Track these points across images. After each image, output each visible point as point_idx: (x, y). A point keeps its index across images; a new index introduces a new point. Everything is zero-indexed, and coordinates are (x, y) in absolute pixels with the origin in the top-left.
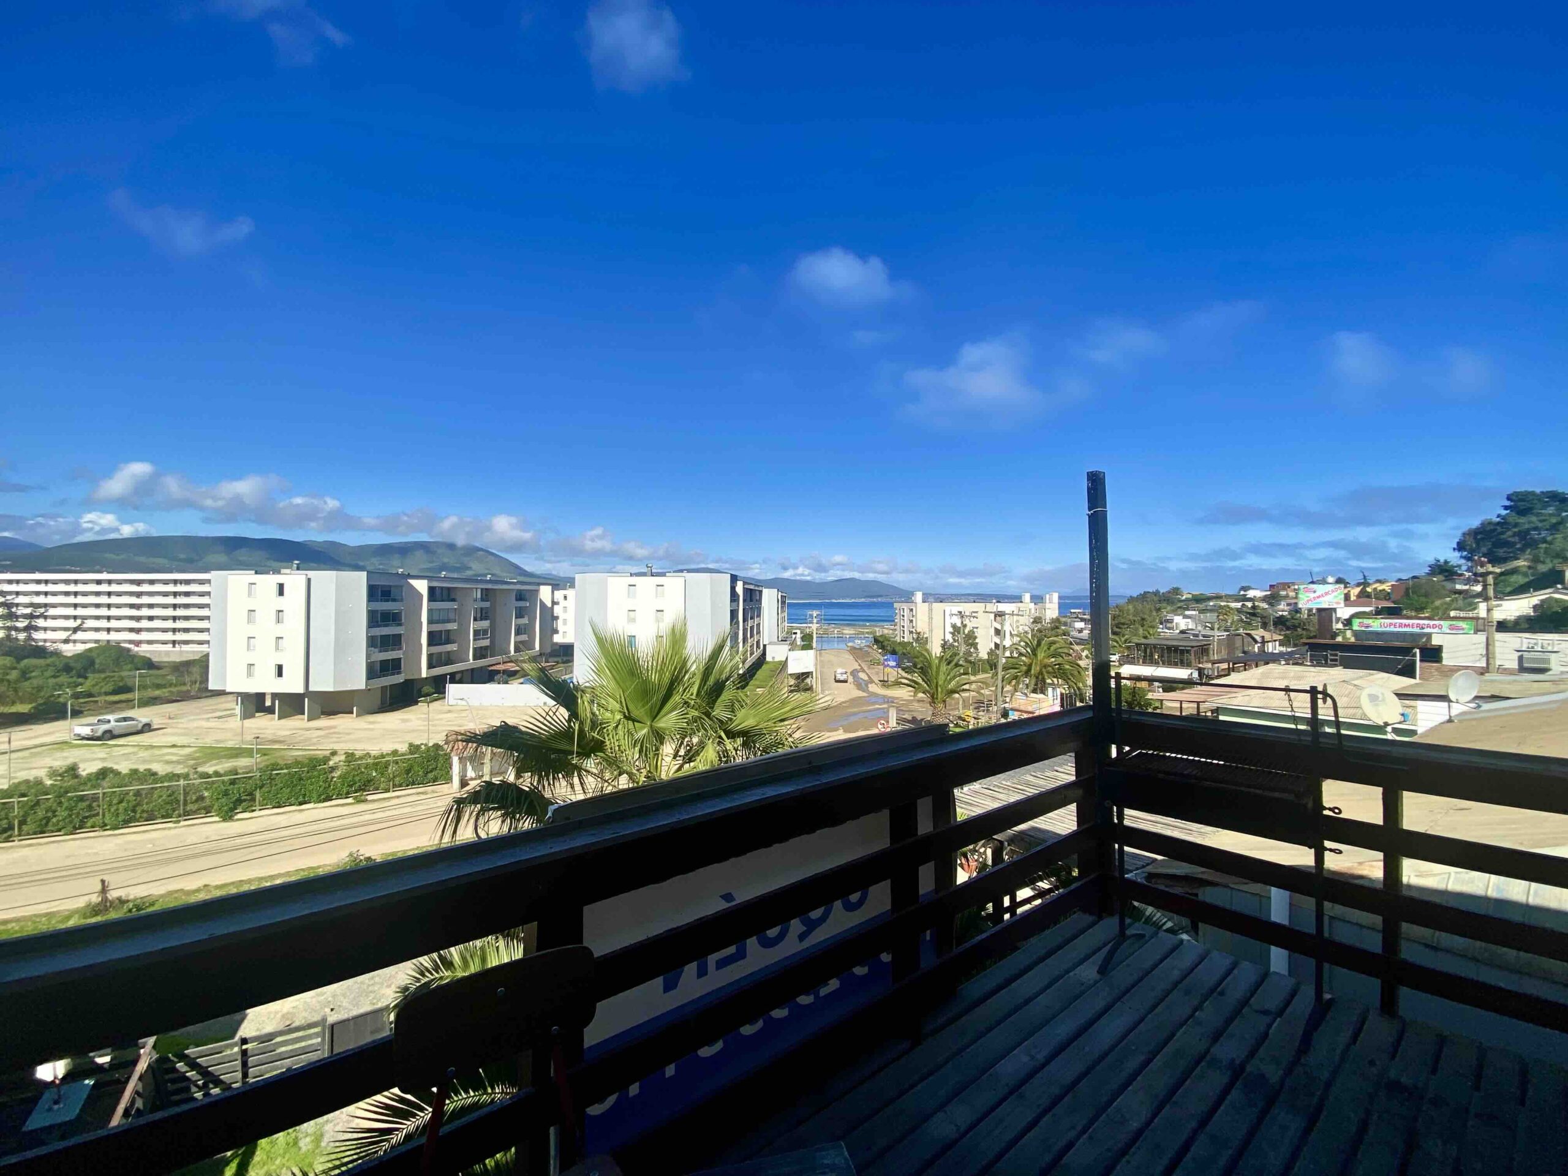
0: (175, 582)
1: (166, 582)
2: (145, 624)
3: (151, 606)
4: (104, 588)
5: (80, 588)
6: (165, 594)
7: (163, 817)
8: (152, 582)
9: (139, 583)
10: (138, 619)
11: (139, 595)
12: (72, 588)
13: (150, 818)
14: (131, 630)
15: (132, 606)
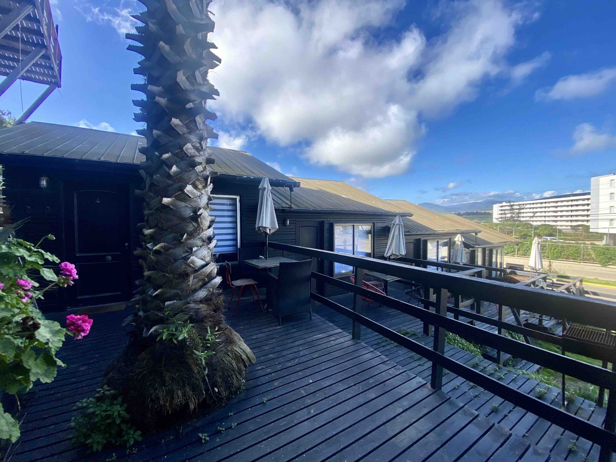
0: (572, 201)
1: (568, 201)
2: (559, 218)
3: (561, 211)
4: (544, 205)
5: (535, 206)
6: (568, 206)
7: (573, 259)
8: (562, 201)
9: (557, 202)
10: (556, 216)
11: (556, 207)
12: (532, 206)
14: (554, 221)
15: (554, 212)
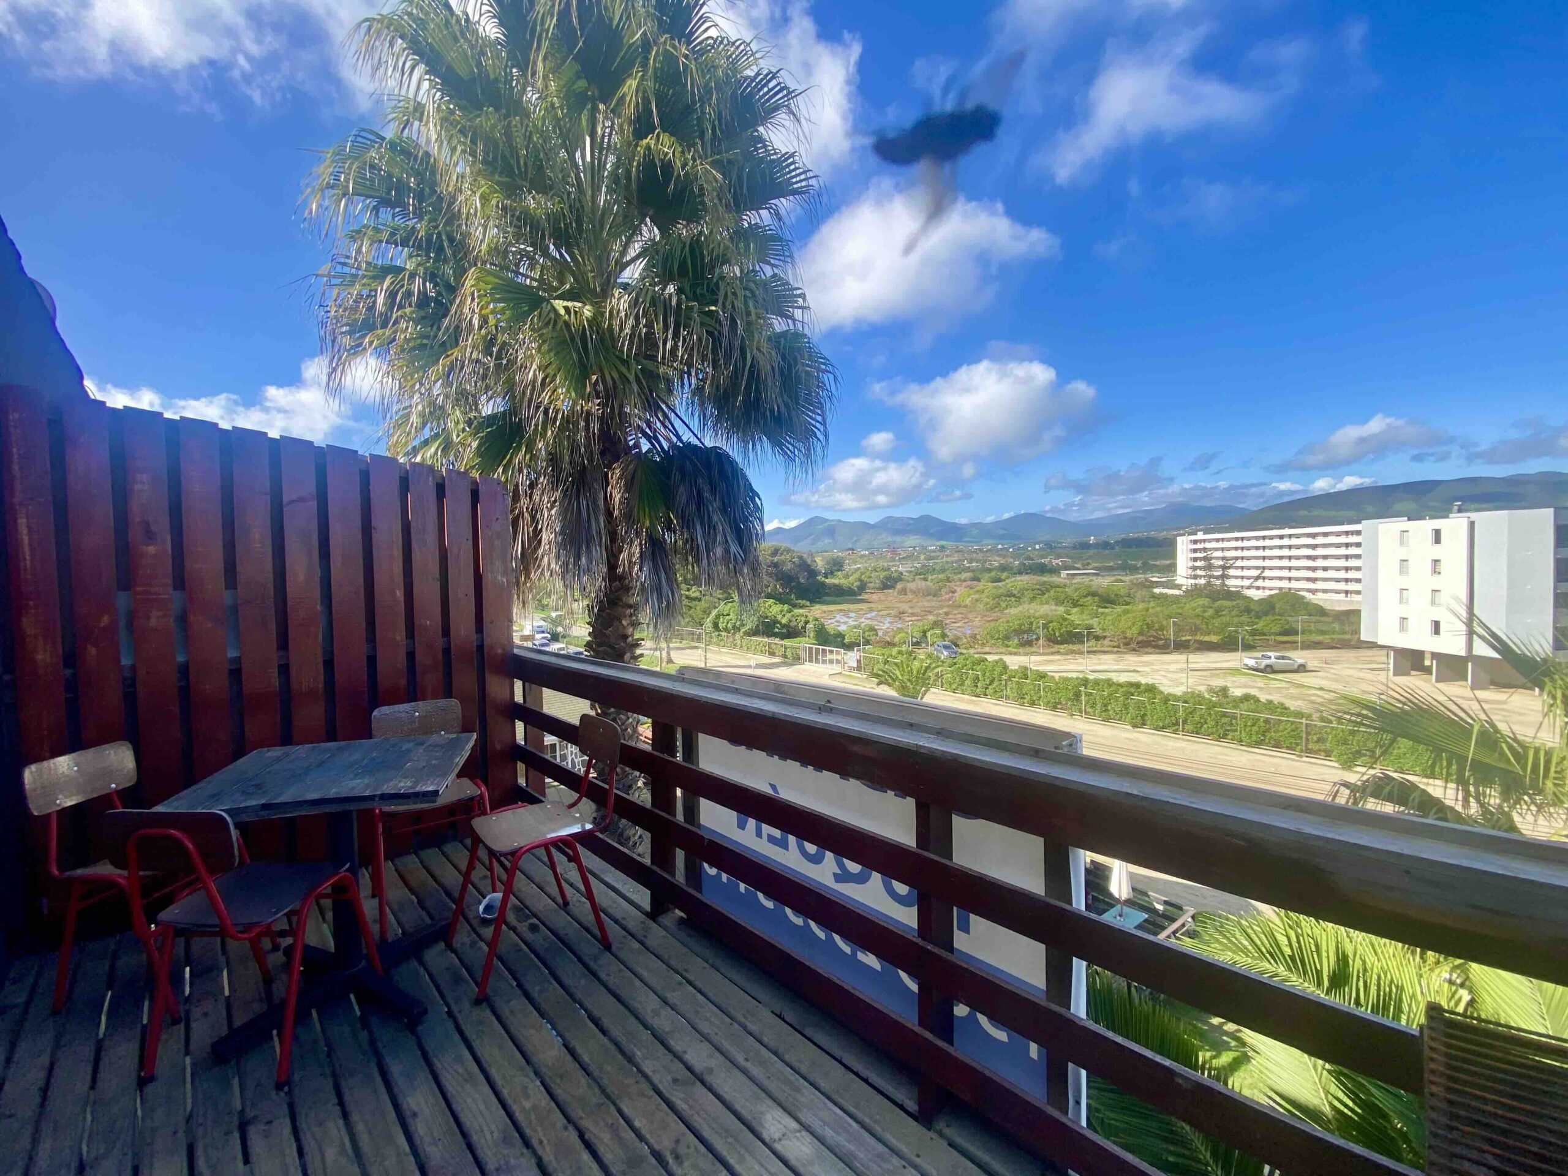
0: (1347, 533)
1: (1338, 534)
2: (1320, 574)
3: (1325, 557)
4: (1286, 542)
5: (1268, 543)
6: (1338, 546)
7: (1288, 748)
8: (1325, 535)
9: (1313, 536)
10: (1314, 569)
11: (1314, 547)
12: (1261, 543)
13: (1277, 745)
14: (1309, 579)
15: (1309, 557)
